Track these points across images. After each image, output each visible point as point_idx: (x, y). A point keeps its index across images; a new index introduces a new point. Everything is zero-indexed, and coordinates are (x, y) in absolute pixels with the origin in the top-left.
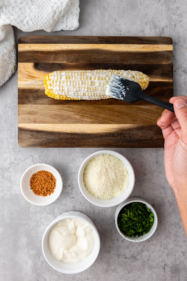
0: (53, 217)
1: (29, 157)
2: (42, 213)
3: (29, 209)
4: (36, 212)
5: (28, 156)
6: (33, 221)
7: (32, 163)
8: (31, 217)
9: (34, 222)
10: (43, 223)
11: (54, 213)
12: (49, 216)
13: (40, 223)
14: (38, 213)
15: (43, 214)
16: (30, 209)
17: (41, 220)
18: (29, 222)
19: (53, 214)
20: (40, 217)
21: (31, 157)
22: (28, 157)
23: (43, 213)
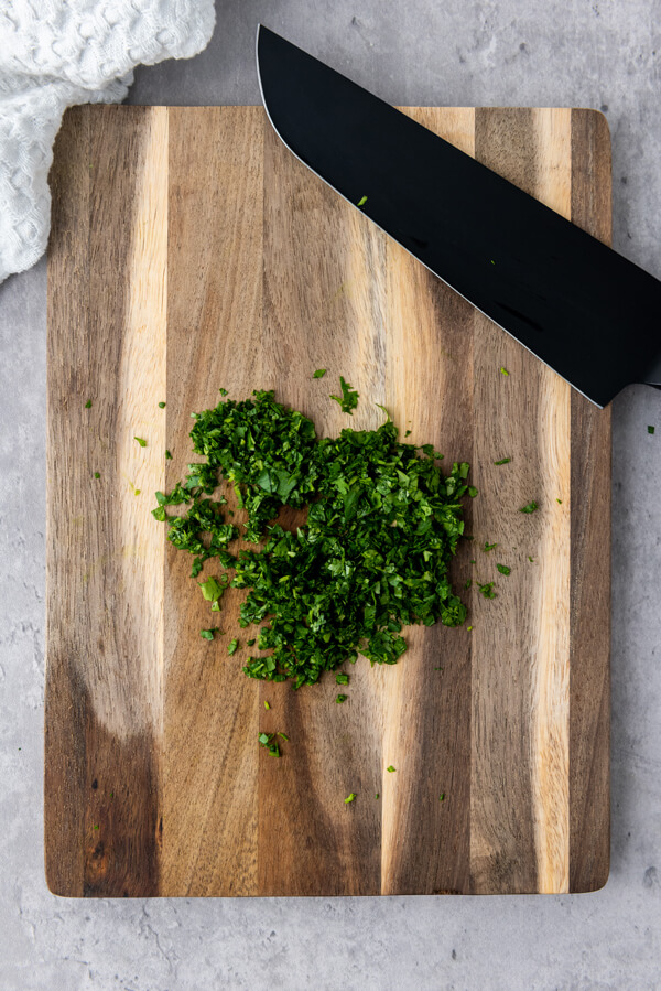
0: (142, 939)
1: (20, 633)
2: (88, 919)
3: (18, 899)
4: (57, 915)
5: (13, 629)
6: (42, 960)
7: (35, 664)
8: (28, 941)
9: (47, 963)
10: (93, 967)
11: (146, 915)
12: (123, 930)
13: (76, 967)
14: (66, 919)
15: (90, 924)
16: (24, 896)
17: (79, 951)
18: (19, 964)
19: (141, 922)
20: (78, 937)
21: (29, 632)
22: (14, 633)
23: (92, 916)
